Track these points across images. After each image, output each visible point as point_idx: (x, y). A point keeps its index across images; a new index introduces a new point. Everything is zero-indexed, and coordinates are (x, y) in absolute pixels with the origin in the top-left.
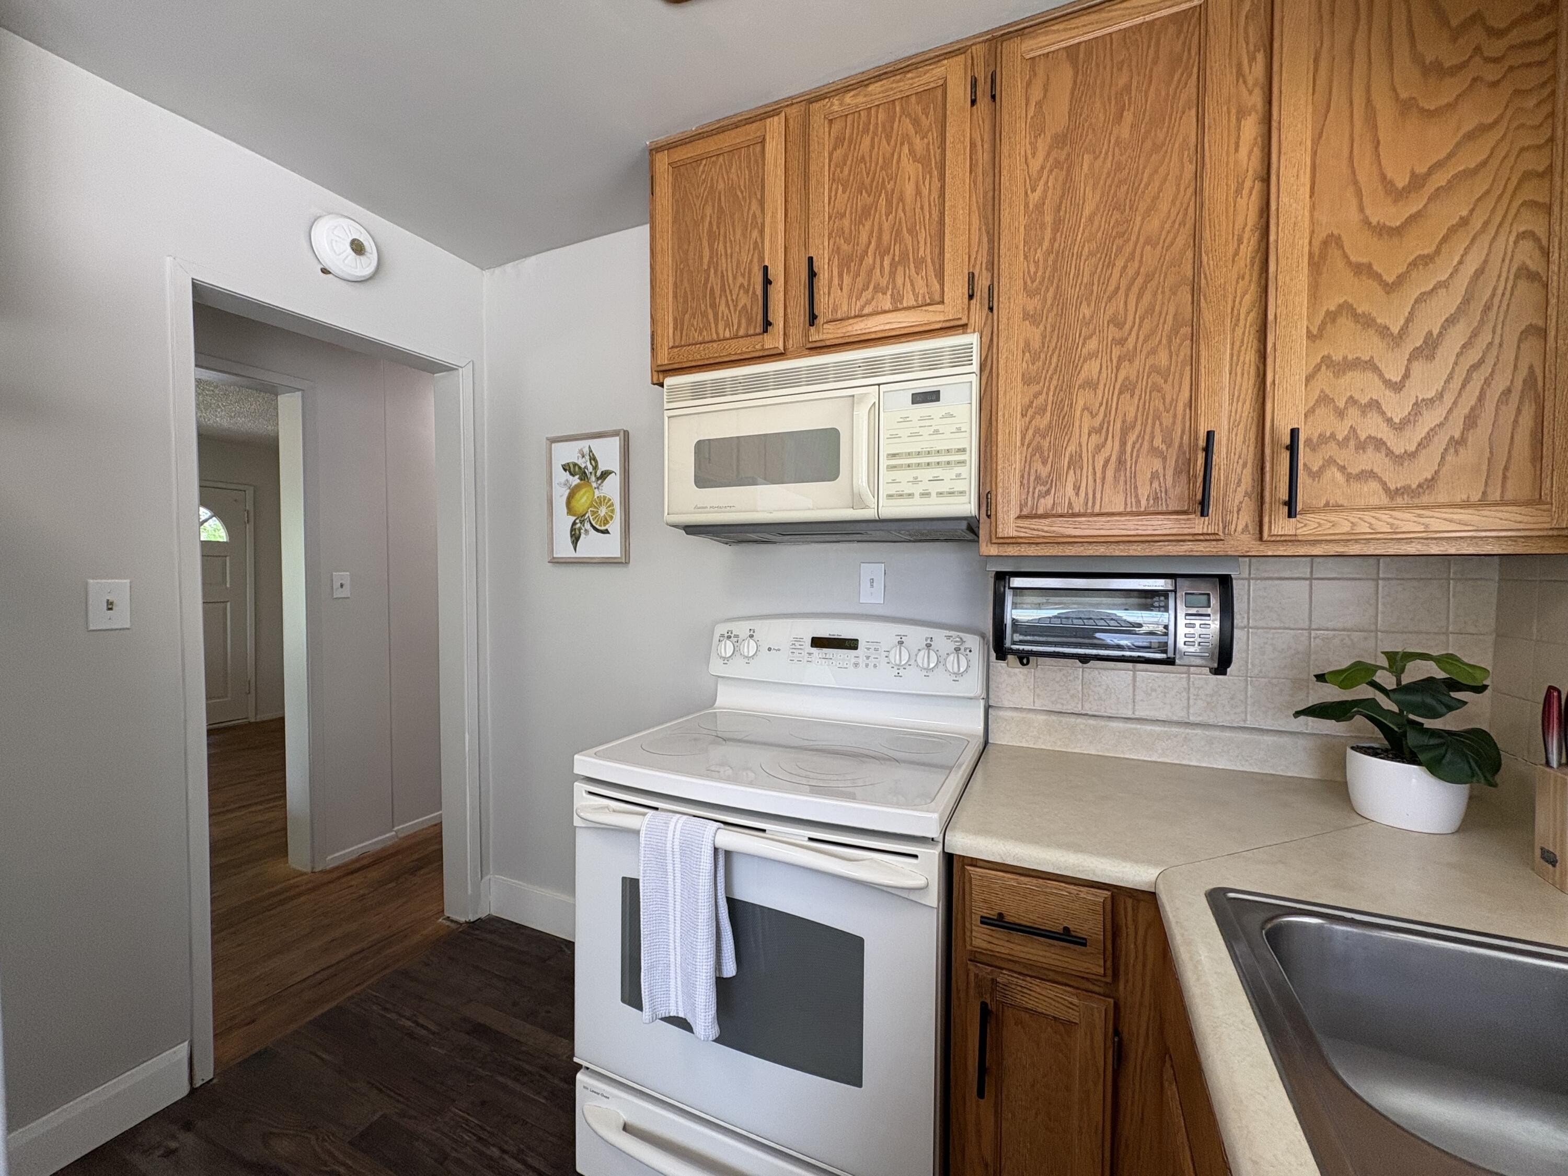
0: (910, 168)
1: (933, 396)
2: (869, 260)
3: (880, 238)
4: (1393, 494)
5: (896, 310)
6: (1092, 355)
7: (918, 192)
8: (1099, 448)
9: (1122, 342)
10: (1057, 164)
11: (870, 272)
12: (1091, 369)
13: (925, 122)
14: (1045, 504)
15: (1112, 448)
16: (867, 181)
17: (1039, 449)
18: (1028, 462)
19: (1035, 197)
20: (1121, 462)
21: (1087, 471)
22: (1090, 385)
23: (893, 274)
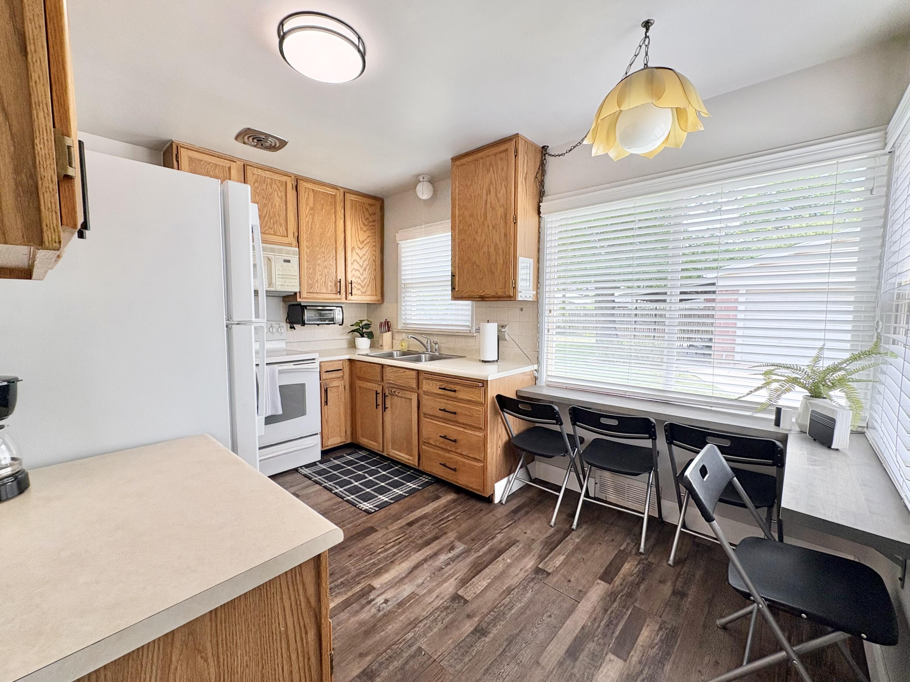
0: (277, 199)
1: (289, 261)
2: (266, 218)
3: (269, 214)
4: (362, 293)
5: (275, 235)
6: (319, 259)
7: (280, 206)
8: (321, 279)
9: (324, 257)
10: (311, 214)
11: (267, 222)
12: (319, 261)
13: (281, 189)
14: (311, 291)
15: (323, 279)
16: (265, 197)
17: (310, 277)
18: (308, 281)
19: (307, 219)
20: (325, 282)
21: (319, 283)
22: (319, 265)
23: (274, 225)
